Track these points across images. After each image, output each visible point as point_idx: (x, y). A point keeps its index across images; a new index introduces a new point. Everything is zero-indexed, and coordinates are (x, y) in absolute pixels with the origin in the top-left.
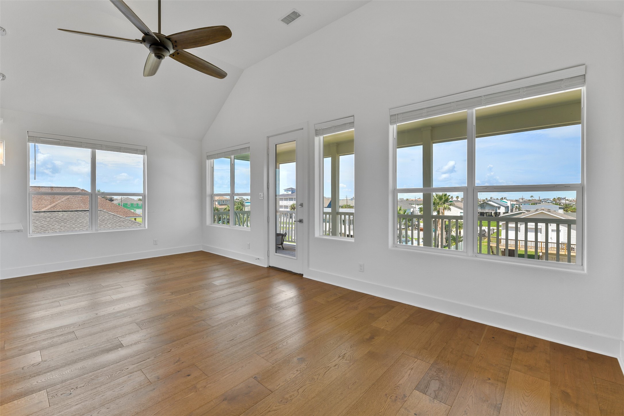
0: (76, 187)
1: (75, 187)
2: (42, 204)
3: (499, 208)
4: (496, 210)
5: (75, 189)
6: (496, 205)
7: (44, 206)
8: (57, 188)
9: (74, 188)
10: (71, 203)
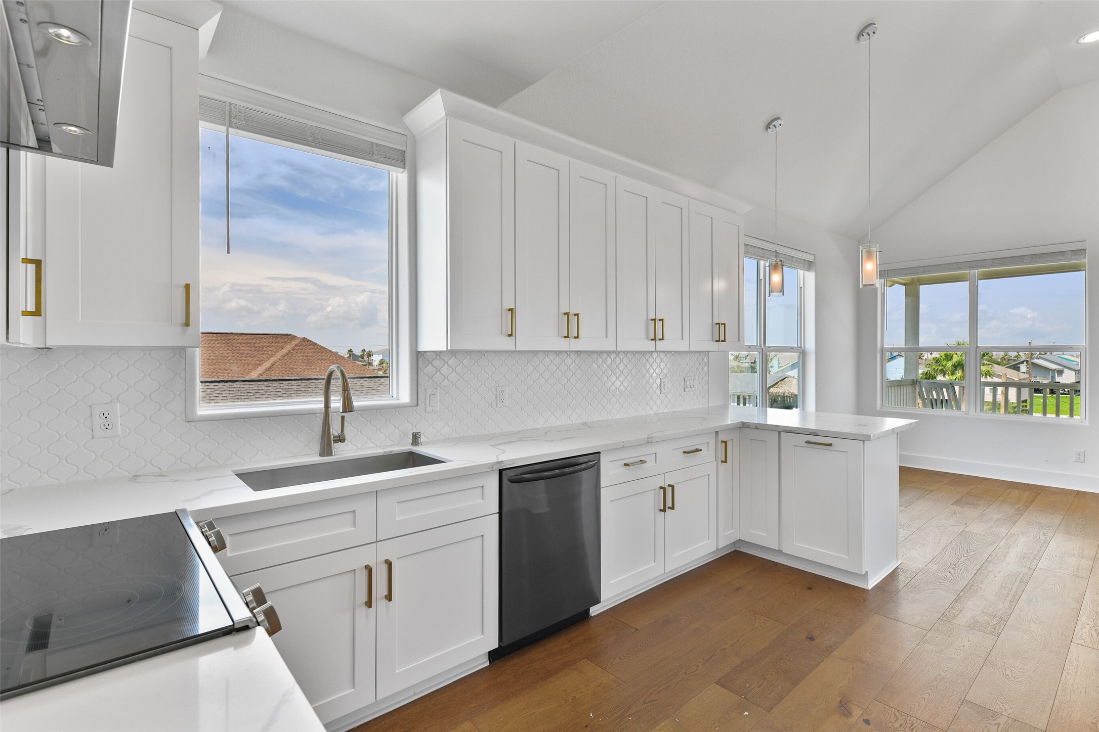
0: (291, 334)
1: (289, 333)
2: (248, 365)
3: (1060, 373)
4: (1053, 377)
5: (290, 336)
6: (1054, 366)
7: (252, 367)
8: (263, 336)
9: (287, 335)
10: (293, 363)
